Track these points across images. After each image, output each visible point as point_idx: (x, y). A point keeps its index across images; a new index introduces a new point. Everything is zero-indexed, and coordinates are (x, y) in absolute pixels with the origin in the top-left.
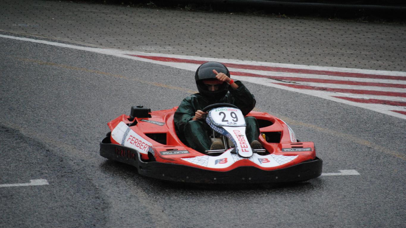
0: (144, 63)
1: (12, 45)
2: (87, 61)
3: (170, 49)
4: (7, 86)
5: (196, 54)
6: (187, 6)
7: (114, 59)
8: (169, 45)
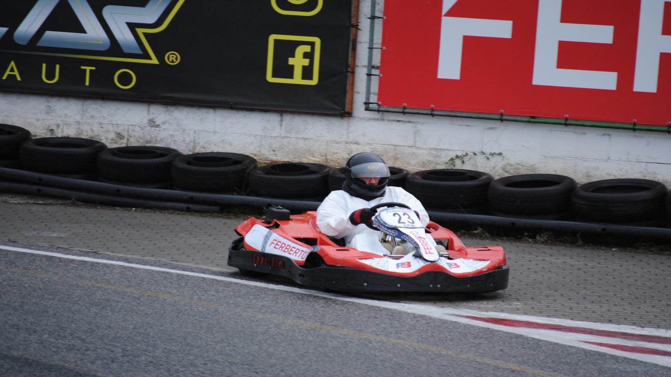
0: (479, 328)
1: (264, 298)
2: (385, 323)
3: (518, 307)
4: (261, 364)
5: (564, 315)
6: (540, 236)
7: (429, 321)
8: (518, 300)
